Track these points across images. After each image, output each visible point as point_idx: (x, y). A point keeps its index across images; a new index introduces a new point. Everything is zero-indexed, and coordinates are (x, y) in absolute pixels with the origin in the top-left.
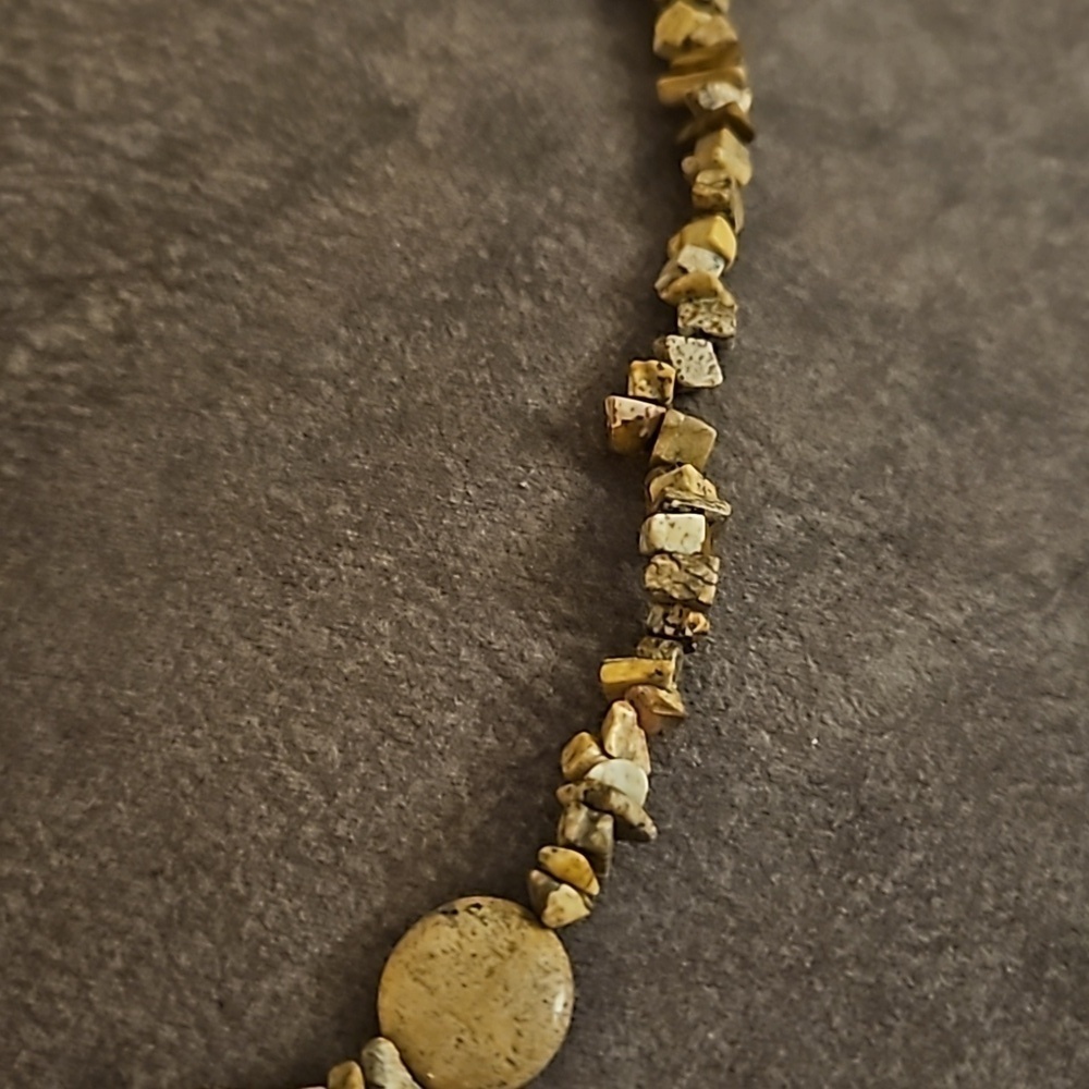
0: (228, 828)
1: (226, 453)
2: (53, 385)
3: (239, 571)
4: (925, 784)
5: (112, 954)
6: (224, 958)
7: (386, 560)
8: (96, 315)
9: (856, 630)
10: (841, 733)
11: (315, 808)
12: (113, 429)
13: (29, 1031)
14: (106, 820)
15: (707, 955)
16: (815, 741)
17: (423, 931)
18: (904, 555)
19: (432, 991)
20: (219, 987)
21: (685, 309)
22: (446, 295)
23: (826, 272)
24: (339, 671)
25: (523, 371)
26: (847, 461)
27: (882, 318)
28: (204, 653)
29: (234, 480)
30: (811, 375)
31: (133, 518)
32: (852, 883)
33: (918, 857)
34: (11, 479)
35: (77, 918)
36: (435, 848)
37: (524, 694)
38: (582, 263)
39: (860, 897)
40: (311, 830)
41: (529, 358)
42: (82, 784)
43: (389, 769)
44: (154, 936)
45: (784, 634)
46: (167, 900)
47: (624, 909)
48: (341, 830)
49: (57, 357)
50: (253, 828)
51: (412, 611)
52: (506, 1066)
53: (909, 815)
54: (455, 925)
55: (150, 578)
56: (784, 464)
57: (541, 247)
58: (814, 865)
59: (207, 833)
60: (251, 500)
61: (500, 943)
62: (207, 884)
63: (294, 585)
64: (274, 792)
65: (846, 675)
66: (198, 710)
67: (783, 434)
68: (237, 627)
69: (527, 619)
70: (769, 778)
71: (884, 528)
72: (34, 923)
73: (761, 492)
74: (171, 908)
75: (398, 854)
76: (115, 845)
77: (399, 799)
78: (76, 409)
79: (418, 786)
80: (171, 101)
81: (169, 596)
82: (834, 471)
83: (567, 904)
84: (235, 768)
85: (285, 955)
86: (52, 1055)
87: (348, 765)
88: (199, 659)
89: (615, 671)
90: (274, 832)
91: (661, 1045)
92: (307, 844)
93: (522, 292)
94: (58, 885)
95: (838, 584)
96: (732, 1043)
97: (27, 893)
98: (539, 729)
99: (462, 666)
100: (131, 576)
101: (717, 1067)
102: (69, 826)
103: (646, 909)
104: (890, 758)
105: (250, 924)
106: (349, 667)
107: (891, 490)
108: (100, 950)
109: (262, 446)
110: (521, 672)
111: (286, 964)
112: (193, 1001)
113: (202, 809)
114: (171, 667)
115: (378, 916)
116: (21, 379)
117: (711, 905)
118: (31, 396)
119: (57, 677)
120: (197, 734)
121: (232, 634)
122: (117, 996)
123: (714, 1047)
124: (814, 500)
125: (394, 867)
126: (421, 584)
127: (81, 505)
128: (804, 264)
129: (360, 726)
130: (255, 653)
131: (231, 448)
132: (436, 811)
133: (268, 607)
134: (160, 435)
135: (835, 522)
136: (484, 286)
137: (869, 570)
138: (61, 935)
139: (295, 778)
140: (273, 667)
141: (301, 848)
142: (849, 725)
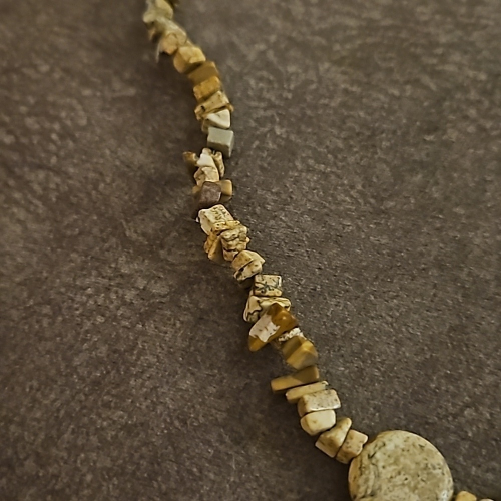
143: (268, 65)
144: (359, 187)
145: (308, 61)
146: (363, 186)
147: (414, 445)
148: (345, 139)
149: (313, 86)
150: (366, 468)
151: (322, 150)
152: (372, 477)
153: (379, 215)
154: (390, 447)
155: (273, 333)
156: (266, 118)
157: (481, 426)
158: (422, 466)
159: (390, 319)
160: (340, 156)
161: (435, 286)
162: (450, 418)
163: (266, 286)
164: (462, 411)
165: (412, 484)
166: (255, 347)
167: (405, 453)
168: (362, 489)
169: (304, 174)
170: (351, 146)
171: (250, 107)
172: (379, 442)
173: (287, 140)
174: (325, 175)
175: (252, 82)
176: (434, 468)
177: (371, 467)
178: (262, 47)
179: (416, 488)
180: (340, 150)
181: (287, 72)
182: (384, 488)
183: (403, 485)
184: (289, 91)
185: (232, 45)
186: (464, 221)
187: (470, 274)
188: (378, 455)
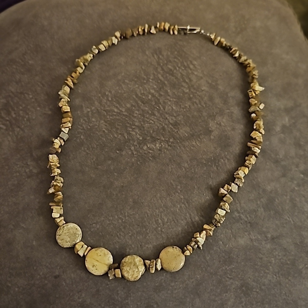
0: (149, 224)
1: (167, 173)
2: (148, 153)
3: (163, 190)
4: (239, 258)
5: (130, 233)
6: (143, 240)
7: (182, 197)
8: (157, 145)
9: (239, 233)
10: (231, 246)
11: (161, 226)
12: (154, 163)
13: (116, 238)
14: (135, 216)
15: (202, 267)
16: (227, 246)
17: (169, 248)
18: (251, 226)
19: (167, 256)
20: (141, 243)
21: (236, 180)
22: (205, 162)
23: (260, 180)
24: (171, 209)
25: (211, 178)
26: (249, 209)
27: (264, 191)
28: (155, 199)
29: (167, 177)
30: (250, 195)
31: (152, 177)
32: (224, 266)
33: (233, 266)
34: (138, 164)
35: (127, 227)
36: (174, 238)
37: (193, 223)
38: (226, 165)
39: (224, 268)
40: (159, 229)
41: (213, 176)
42: (134, 210)
43: (172, 225)
44: (136, 233)
45: (230, 230)
46: (139, 229)
47: (194, 256)
48: (163, 230)
49: (150, 149)
50: (152, 225)
51: (183, 205)
52: (173, 269)
53: (235, 261)
54: (173, 249)
55: (151, 186)
56: (240, 206)
57: (221, 161)
58: (220, 261)
59: (147, 223)
60: (168, 181)
61: (178, 254)
62: (144, 230)
63: (169, 195)
64: (157, 221)
65: (235, 239)
66: (151, 206)
67: (242, 202)
68: (160, 198)
69: (197, 213)
70: (219, 248)
71: (250, 221)
72: (122, 225)
73: (236, 209)
74: (139, 230)
75: (169, 236)
76: (135, 220)
77: (172, 230)
78: (150, 158)
79: (175, 229)
80: (178, 115)
81: (153, 190)
82: (247, 210)
83: (188, 253)
84: (153, 216)
85: (150, 243)
86: (118, 242)
87: (167, 222)
88: (154, 200)
89: (206, 226)
90: (155, 227)
91: (192, 275)
92: (158, 230)
93: (216, 166)
94: (126, 221)
95: (240, 226)
96: (200, 278)
97: (122, 221)
98: (193, 228)
99: (186, 216)
100: (149, 185)
101: (197, 280)
102: (130, 214)
103: (197, 257)
104: (236, 253)
105: (148, 237)
106: (172, 209)
107: (253, 216)
108: (129, 232)
109: (172, 174)
110: (193, 220)
111: (150, 244)
112: (137, 243)
113: (147, 220)
114: (150, 199)
115: (164, 243)
116: (145, 150)
117: (205, 260)
118: (145, 153)
119: (135, 194)
120: (150, 210)
121: (159, 199)
122: (129, 239)
123: (198, 278)
124: (242, 213)
125: (168, 238)
126: (185, 202)
127: (146, 172)
128: (257, 178)
129: (171, 218)
130: (161, 202)
131: (168, 173)
132: (176, 233)
133: (165, 197)
134: (160, 167)
135: (244, 217)
136: (211, 163)
137: (245, 226)
138: (124, 228)
139: (160, 221)
140: (162, 205)
141: (158, 231)
142: (233, 246)
143: (88, 116)
144: (94, 160)
145: (99, 119)
146: (95, 160)
147: (75, 228)
148: (97, 145)
149: (96, 127)
150: (61, 229)
151: (90, 146)
152: (61, 232)
153: (95, 169)
154: (69, 226)
155: (53, 191)
156: (81, 132)
157: (95, 229)
158: (74, 233)
159: (86, 196)
160: (93, 150)
161: (100, 192)
162: (89, 225)
163: (57, 179)
164: (93, 224)
165: (70, 236)
166: (48, 193)
167: (72, 229)
168: (58, 233)
169: (83, 152)
170: (98, 148)
171: (78, 128)
172: (67, 224)
173: (83, 140)
174: (87, 153)
175: (82, 120)
176: (77, 234)
177: (62, 229)
178: (89, 110)
179: (70, 237)
180: (94, 148)
181: (92, 120)
182: (63, 235)
183: (68, 236)
184: (90, 126)
185: (82, 106)
186: (115, 177)
187: (110, 191)
188: (65, 227)
